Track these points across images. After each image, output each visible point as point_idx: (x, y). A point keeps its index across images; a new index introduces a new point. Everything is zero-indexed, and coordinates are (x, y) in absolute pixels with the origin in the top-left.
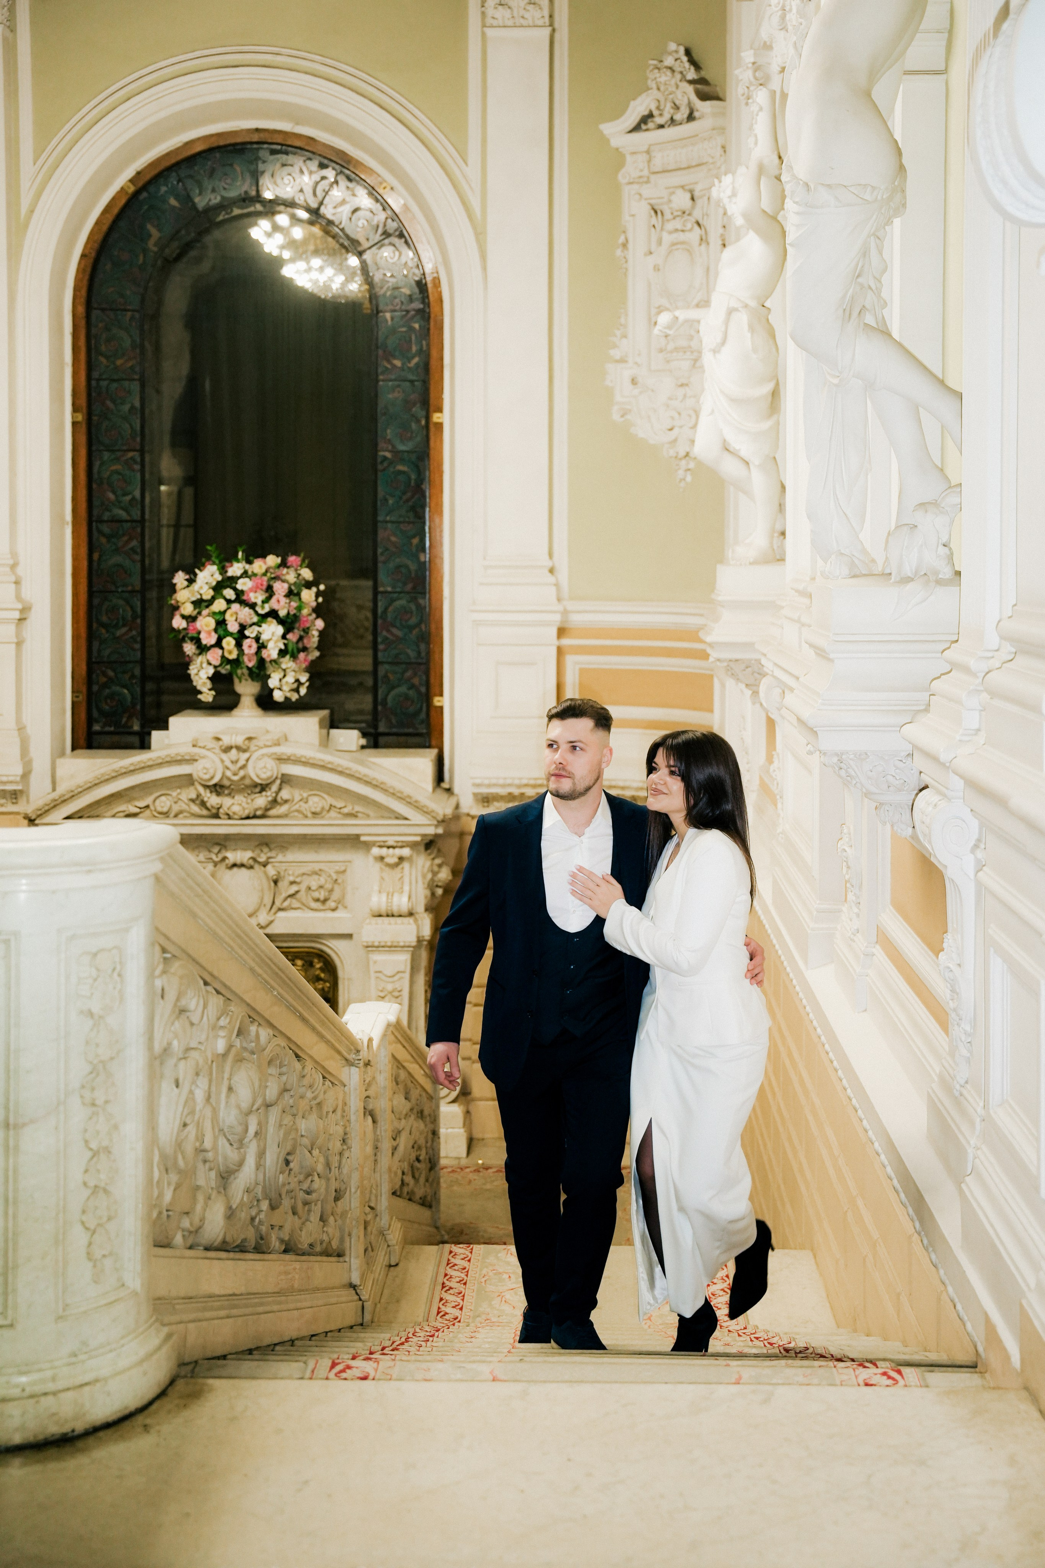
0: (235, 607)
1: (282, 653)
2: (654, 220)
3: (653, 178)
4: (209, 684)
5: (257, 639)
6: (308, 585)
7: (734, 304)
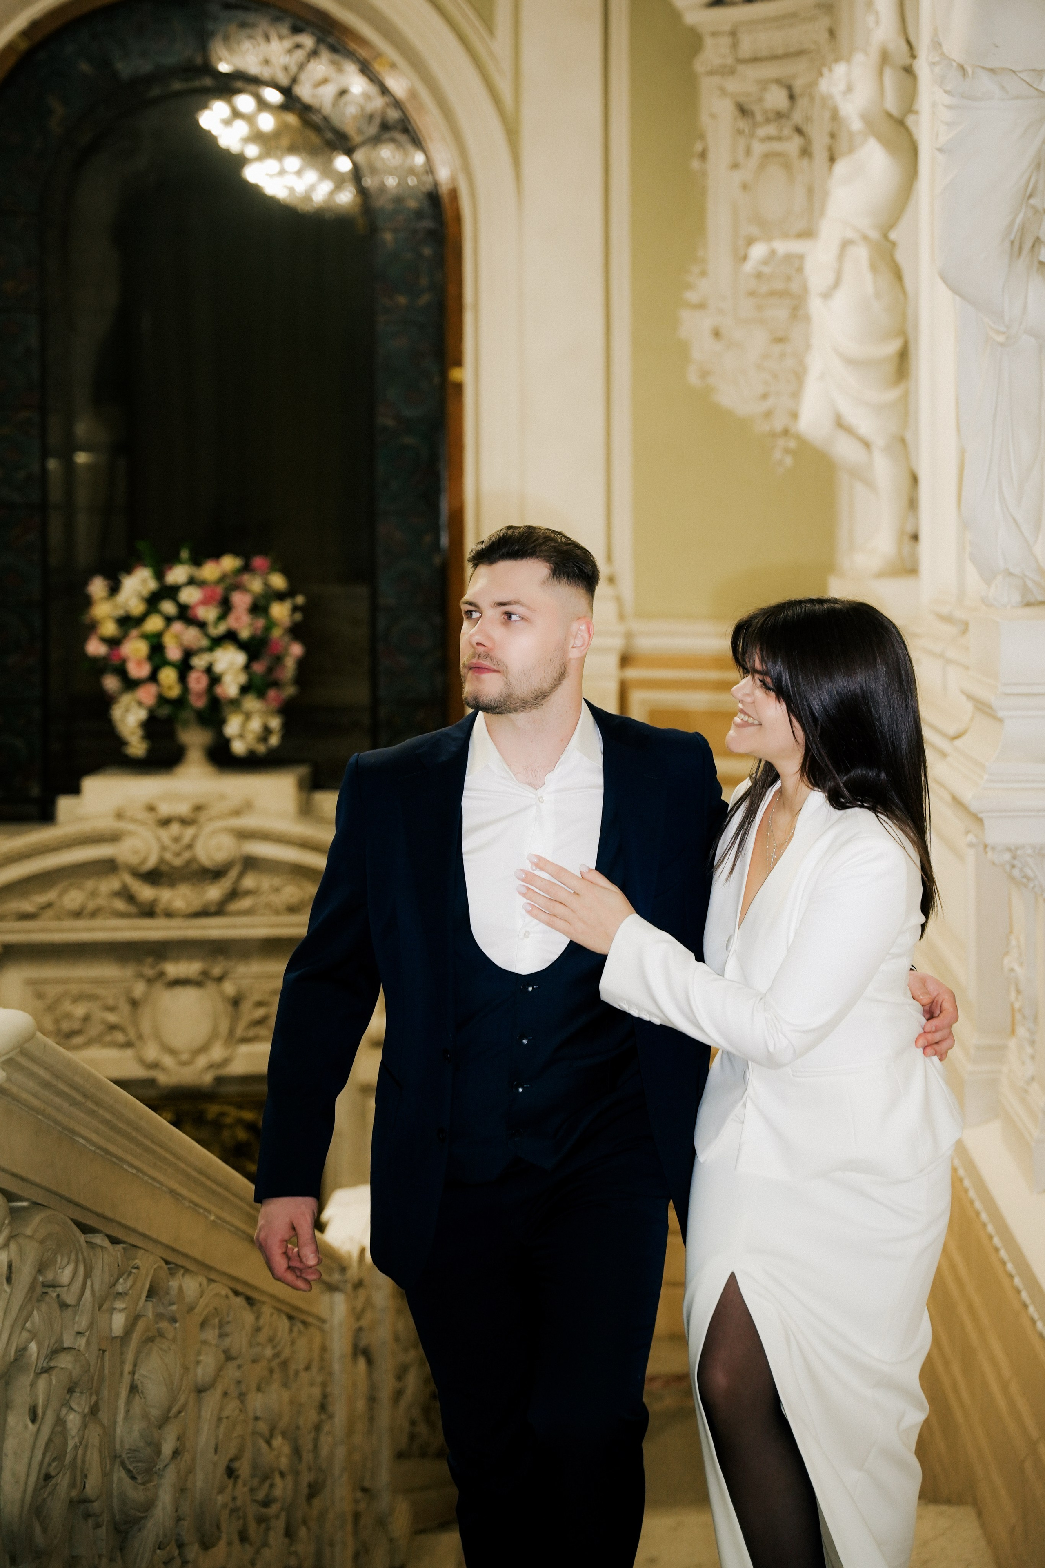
0: (177, 627)
1: (245, 690)
2: (742, 124)
3: (741, 68)
4: (139, 732)
5: (209, 670)
6: (280, 596)
7: (850, 234)
